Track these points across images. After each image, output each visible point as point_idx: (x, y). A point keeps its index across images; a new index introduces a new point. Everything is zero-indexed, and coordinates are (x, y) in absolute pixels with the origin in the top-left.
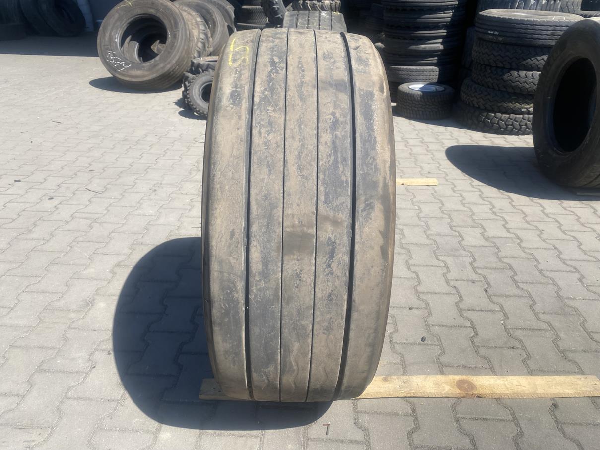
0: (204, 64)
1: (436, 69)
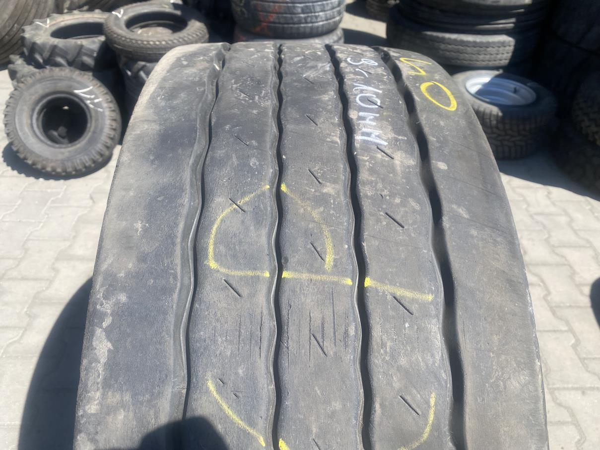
0: (44, 45)
1: (509, 40)
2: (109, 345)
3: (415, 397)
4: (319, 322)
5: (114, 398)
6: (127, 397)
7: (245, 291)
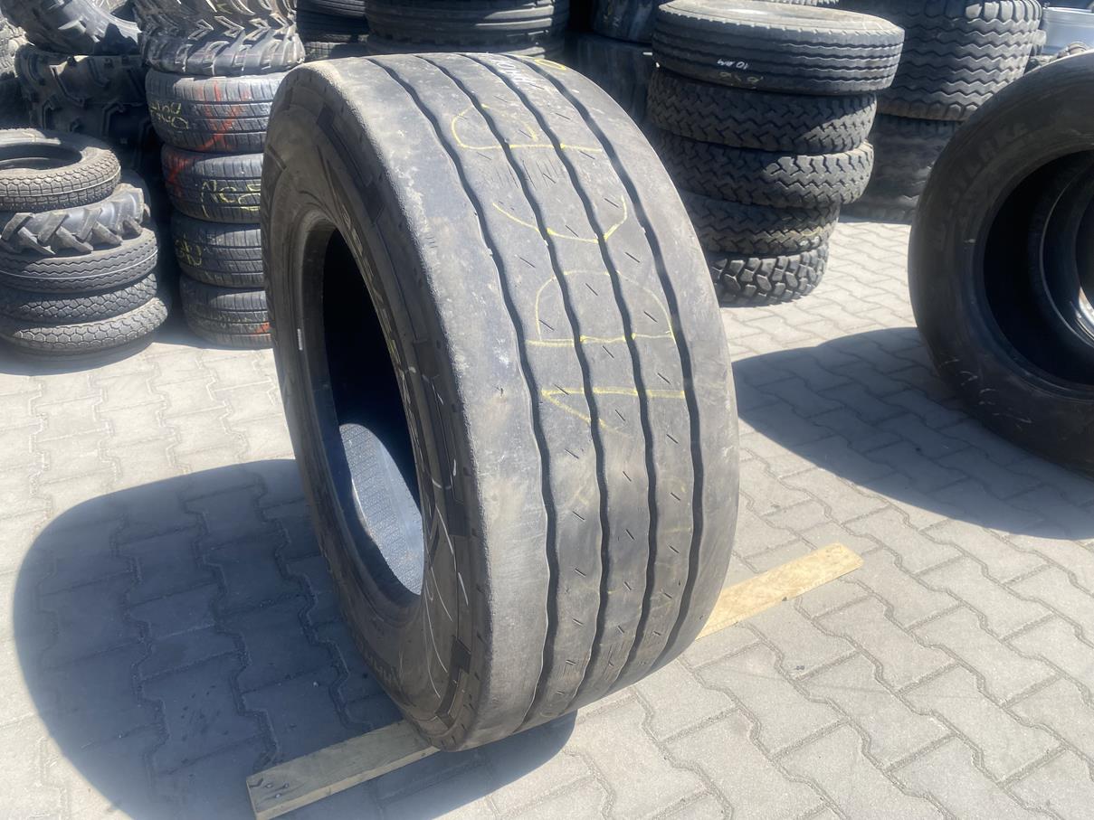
2: (420, 194)
3: (613, 198)
4: (544, 167)
5: (438, 221)
6: (446, 219)
7: (492, 157)
